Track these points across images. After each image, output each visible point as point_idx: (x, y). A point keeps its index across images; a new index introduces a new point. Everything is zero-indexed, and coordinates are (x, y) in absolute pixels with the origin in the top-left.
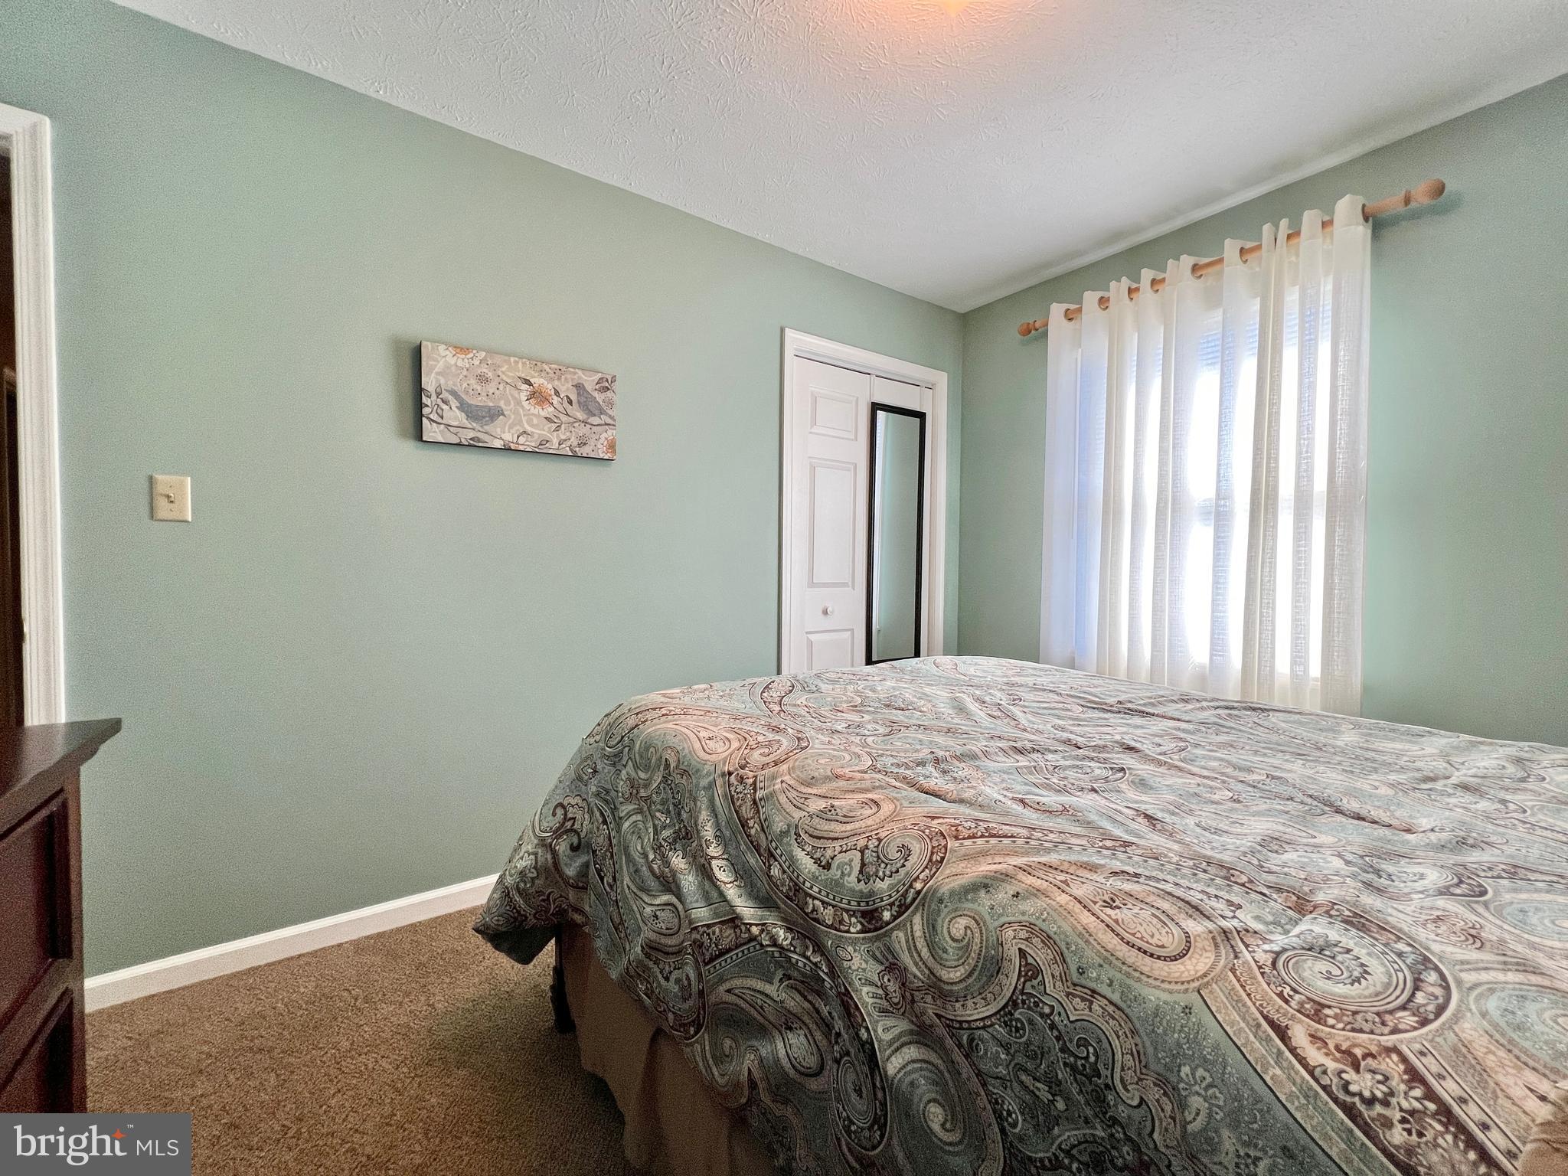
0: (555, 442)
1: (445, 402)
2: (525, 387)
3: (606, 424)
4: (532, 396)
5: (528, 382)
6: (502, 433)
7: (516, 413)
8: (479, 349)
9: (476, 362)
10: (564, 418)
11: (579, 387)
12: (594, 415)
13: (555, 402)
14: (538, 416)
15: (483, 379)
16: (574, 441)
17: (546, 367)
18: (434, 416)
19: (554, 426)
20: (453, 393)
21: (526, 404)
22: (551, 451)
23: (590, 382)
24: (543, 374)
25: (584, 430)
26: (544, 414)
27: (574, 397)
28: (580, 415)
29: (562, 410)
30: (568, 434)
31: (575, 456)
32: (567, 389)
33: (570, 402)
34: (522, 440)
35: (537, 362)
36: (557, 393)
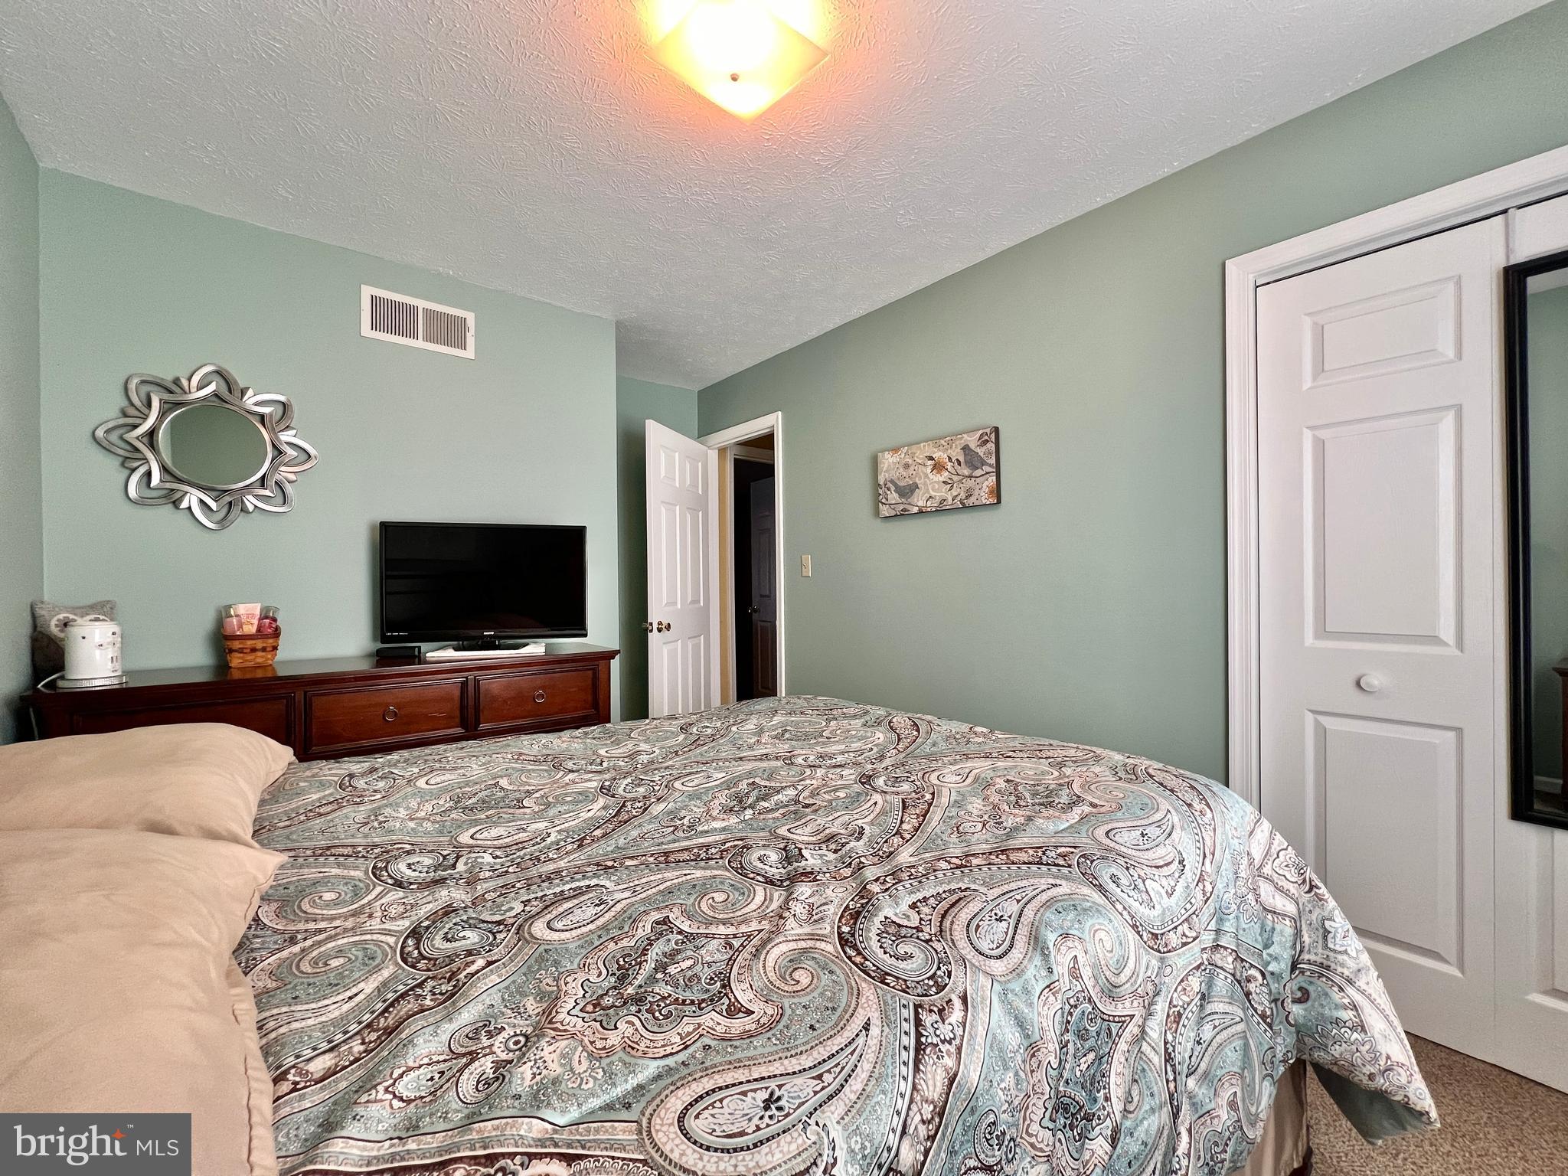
0: (950, 499)
1: (889, 489)
2: (930, 462)
3: (987, 473)
4: (934, 467)
5: (931, 458)
6: (919, 501)
7: (925, 484)
8: (904, 447)
9: (903, 455)
10: (956, 478)
11: (966, 449)
12: (978, 468)
13: (949, 467)
14: (938, 482)
15: (907, 466)
16: (963, 495)
17: (942, 442)
18: (883, 501)
19: (949, 486)
20: (892, 481)
21: (931, 476)
22: (948, 507)
23: (972, 440)
24: (941, 447)
25: (970, 483)
26: (942, 479)
27: (962, 459)
28: (966, 472)
29: (953, 472)
30: (959, 490)
31: (964, 507)
32: (957, 453)
33: (959, 464)
34: (929, 504)
35: (935, 440)
36: (950, 459)
